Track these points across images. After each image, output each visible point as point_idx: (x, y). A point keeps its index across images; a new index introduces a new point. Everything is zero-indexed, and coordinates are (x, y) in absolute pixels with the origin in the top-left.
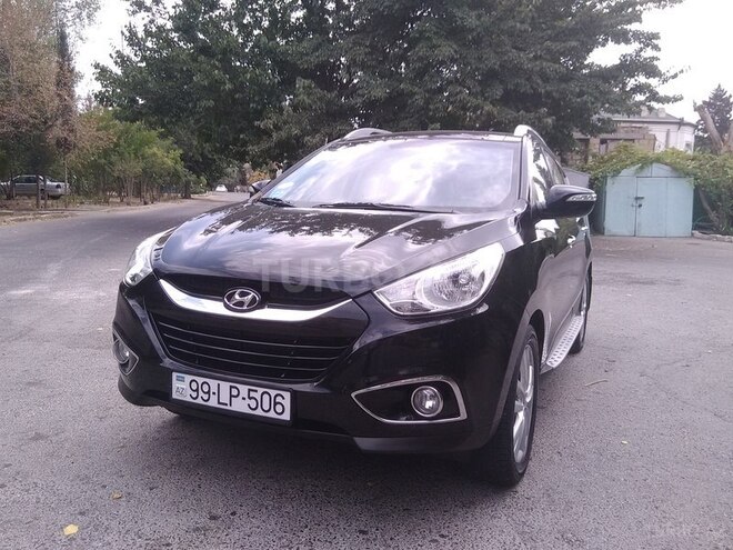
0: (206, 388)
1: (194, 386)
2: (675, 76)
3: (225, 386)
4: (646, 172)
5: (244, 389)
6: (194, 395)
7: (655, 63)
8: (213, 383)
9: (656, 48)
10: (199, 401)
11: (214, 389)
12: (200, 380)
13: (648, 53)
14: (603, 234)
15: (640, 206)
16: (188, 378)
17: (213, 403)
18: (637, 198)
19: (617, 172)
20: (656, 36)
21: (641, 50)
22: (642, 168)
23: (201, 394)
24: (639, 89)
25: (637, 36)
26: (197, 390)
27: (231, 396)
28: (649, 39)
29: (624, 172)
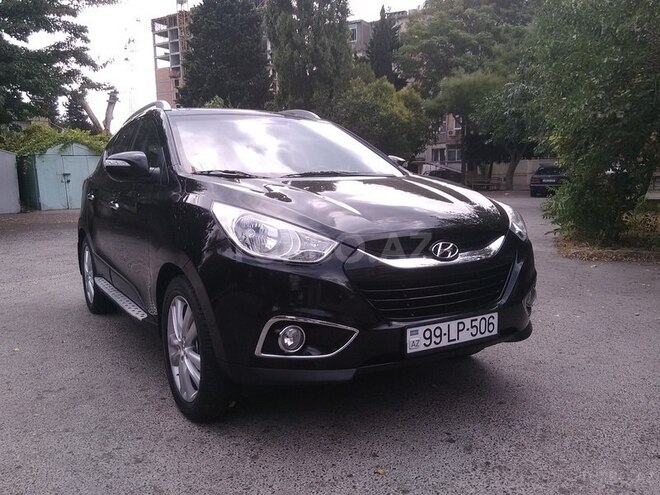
0: (438, 333)
1: (428, 335)
2: (104, 65)
3: (454, 324)
4: (69, 151)
5: (467, 321)
6: (428, 342)
7: (86, 52)
8: (444, 326)
9: (86, 40)
10: (433, 346)
11: (445, 331)
12: (432, 327)
13: (78, 43)
14: (40, 209)
15: (68, 181)
16: (421, 329)
17: (445, 343)
18: (65, 175)
19: (43, 151)
20: (83, 29)
21: (71, 39)
22: (64, 147)
23: (434, 339)
24: (72, 74)
25: (68, 27)
26: (430, 338)
27: (459, 331)
28: (78, 31)
29: (49, 151)
